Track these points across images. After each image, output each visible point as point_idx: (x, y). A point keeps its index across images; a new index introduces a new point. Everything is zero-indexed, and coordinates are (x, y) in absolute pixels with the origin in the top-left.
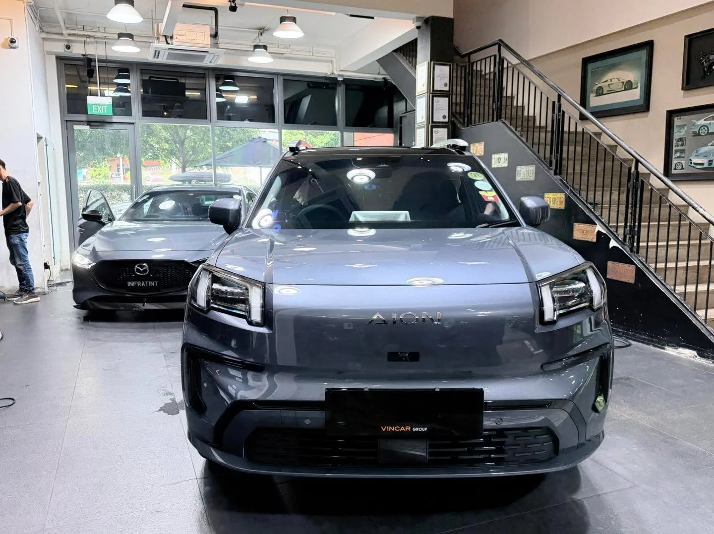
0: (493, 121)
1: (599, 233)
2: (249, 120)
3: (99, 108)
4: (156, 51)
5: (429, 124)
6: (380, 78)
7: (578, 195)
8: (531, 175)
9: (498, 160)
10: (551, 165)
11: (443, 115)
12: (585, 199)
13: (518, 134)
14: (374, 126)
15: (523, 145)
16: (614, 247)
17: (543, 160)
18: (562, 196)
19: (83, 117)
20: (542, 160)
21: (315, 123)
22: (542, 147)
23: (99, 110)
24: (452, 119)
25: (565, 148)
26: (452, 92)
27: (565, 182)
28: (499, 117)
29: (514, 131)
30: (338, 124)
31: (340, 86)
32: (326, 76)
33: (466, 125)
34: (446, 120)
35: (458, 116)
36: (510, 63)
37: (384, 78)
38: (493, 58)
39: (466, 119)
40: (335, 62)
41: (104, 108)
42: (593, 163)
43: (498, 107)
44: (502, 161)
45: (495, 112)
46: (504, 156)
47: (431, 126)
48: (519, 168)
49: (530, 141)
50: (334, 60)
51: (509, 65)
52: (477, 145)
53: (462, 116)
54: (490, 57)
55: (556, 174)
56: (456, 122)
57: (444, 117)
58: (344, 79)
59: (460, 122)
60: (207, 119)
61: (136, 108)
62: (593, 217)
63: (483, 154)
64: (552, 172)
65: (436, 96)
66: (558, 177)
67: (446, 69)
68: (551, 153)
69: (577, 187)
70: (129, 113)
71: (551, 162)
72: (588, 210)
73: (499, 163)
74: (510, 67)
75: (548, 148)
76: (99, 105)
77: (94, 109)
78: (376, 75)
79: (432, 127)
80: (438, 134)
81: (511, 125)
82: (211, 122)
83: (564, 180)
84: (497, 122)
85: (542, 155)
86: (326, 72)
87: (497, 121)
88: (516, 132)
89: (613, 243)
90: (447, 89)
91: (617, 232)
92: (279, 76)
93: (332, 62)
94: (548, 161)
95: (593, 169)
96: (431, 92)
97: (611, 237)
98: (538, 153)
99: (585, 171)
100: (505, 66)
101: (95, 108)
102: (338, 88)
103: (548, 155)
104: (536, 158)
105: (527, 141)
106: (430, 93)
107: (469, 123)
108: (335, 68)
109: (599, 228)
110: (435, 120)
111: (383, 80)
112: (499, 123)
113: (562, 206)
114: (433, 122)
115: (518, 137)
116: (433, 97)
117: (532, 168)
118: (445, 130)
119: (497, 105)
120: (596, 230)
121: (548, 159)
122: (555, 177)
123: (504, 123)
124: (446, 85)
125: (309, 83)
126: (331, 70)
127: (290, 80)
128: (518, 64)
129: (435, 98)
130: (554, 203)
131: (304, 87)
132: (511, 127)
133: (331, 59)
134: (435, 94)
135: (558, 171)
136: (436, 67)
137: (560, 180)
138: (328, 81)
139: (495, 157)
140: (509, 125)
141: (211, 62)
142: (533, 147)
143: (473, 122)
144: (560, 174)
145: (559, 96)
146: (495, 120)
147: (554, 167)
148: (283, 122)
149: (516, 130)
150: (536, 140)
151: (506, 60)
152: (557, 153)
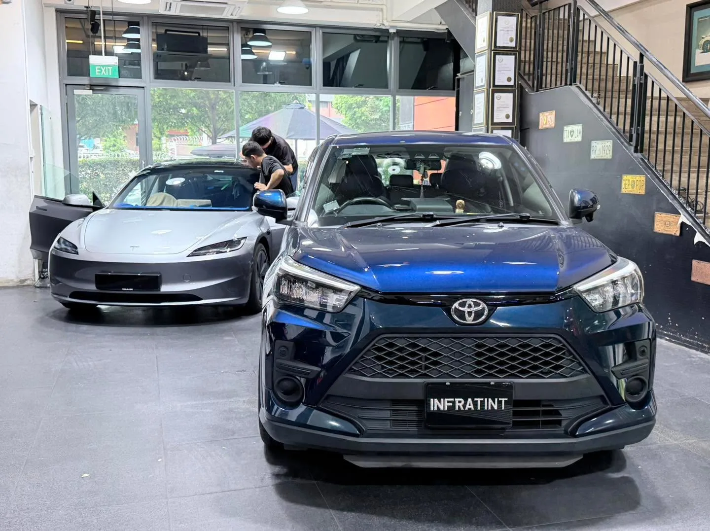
0: (566, 84)
1: (683, 224)
2: (280, 83)
3: (103, 70)
4: (167, 3)
5: (490, 87)
6: (443, 28)
7: (661, 178)
8: (608, 152)
9: (571, 132)
10: (631, 140)
11: (507, 77)
12: (669, 183)
13: (594, 101)
14: (435, 88)
15: (600, 115)
16: (699, 242)
17: (622, 133)
18: (643, 178)
19: (85, 80)
20: (620, 133)
21: (360, 86)
22: (621, 117)
23: (103, 71)
24: (520, 82)
25: (647, 119)
26: (520, 48)
27: (646, 161)
28: (573, 81)
29: (590, 98)
30: (389, 87)
31: (393, 39)
32: (375, 27)
33: (535, 89)
34: (512, 83)
35: (526, 77)
36: (588, 14)
37: (447, 29)
38: (567, 7)
39: (536, 82)
40: (385, 11)
41: (109, 69)
42: (687, 138)
43: (572, 69)
44: (575, 134)
45: (569, 74)
46: (578, 128)
47: (492, 90)
48: (594, 143)
49: (608, 110)
50: (384, 7)
51: (586, 17)
52: (547, 114)
53: (531, 77)
54: (565, 6)
55: (636, 151)
56: (524, 85)
57: (509, 79)
58: (397, 30)
59: (528, 85)
60: (230, 82)
61: (147, 67)
62: (677, 206)
63: (553, 125)
64: (632, 149)
65: (499, 54)
66: (639, 155)
67: (513, 20)
68: (631, 125)
69: (659, 168)
70: (138, 75)
71: (631, 136)
72: (671, 196)
73: (572, 136)
74: (587, 19)
75: (628, 118)
76: (103, 66)
77: (97, 71)
78: (436, 25)
79: (494, 92)
80: (501, 100)
81: (586, 90)
82: (234, 85)
83: (646, 159)
84: (570, 86)
85: (621, 126)
86: (375, 23)
87: (571, 84)
88: (592, 99)
89: (698, 238)
90: (513, 44)
91: (704, 223)
92: (318, 28)
93: (382, 10)
94: (628, 135)
95: (687, 144)
96: (493, 49)
97: (697, 231)
98: (617, 125)
99: (678, 148)
100: (581, 18)
101: (98, 69)
102: (390, 41)
103: (627, 127)
104: (614, 130)
105: (604, 110)
106: (491, 50)
107: (540, 87)
108: (385, 17)
109: (683, 218)
110: (496, 84)
111: (446, 31)
112: (573, 88)
113: (642, 191)
114: (494, 86)
115: (593, 104)
116: (495, 55)
117: (609, 143)
118: (511, 95)
119: (572, 64)
120: (680, 222)
121: (627, 132)
122: (635, 155)
123: (578, 87)
124: (511, 40)
125: (355, 36)
126: (381, 21)
127: (331, 33)
128: (596, 16)
129: (497, 57)
130: (633, 188)
131: (351, 40)
132: (587, 93)
133: (381, 7)
134: (497, 51)
135: (639, 148)
136: (499, 18)
137: (642, 159)
138: (377, 34)
139: (568, 129)
140: (584, 89)
141: (232, 15)
142: (611, 118)
143: (544, 86)
144: (642, 151)
145: (642, 56)
146: (568, 83)
147: (634, 143)
148: (322, 84)
149: (592, 97)
150: (615, 109)
151: (583, 10)
152: (638, 125)
